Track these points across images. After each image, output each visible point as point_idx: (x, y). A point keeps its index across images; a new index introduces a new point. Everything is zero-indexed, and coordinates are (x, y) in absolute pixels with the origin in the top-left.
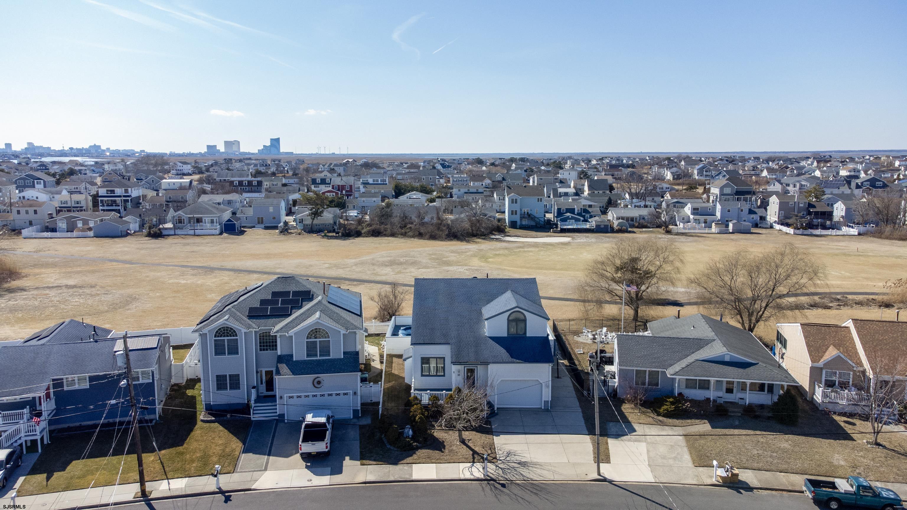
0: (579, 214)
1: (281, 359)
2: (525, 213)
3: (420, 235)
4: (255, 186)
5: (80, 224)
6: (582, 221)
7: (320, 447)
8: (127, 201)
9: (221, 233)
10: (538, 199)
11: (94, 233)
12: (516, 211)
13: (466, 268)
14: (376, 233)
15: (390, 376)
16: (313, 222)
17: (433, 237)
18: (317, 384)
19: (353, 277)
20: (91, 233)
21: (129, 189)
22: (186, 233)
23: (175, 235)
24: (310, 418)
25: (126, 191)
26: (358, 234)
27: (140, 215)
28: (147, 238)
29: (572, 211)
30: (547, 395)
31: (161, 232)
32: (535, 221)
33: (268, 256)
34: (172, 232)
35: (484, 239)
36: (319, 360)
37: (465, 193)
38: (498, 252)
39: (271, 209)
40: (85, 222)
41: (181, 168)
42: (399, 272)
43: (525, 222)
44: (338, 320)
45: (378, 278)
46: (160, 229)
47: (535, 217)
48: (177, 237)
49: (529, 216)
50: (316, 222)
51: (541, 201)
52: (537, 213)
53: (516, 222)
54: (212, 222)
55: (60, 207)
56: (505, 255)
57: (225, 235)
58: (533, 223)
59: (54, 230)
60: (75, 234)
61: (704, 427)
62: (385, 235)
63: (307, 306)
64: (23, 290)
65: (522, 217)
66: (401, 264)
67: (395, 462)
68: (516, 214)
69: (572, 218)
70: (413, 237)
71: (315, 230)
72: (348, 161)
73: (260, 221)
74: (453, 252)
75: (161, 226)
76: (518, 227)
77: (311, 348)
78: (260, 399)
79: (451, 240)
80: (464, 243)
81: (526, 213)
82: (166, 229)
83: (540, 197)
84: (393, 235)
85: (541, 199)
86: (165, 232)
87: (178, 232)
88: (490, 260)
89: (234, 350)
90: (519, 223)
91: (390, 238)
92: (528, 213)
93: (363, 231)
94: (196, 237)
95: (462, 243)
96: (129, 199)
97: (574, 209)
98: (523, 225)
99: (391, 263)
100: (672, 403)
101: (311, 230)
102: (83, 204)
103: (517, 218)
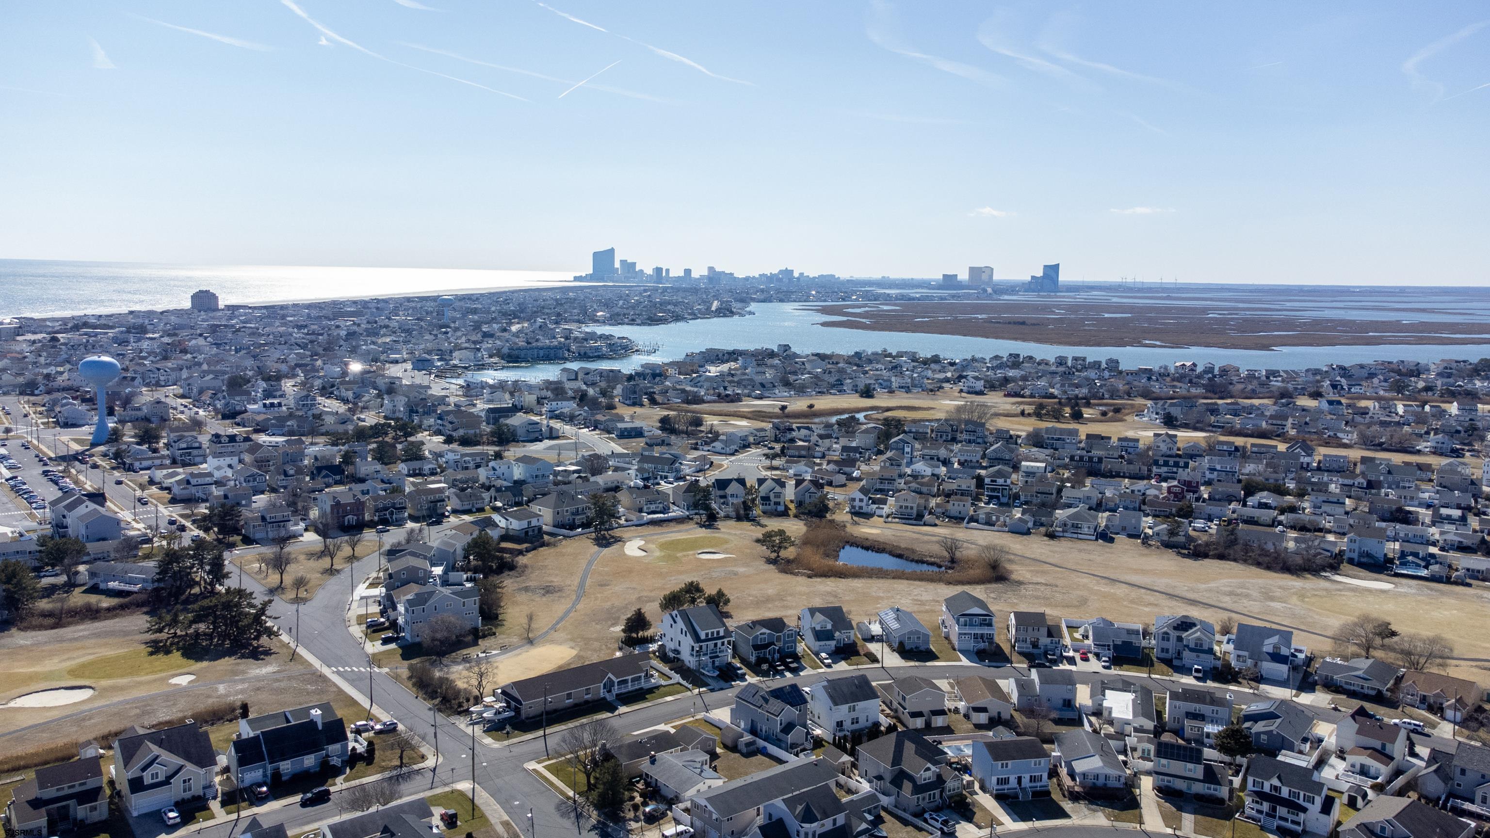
0: (1423, 559)
1: (1185, 646)
2: (1364, 550)
3: (1258, 564)
5: (993, 517)
6: (1423, 566)
7: (1200, 675)
8: (1005, 489)
9: (1097, 539)
10: (1379, 541)
11: (1009, 529)
12: (1354, 549)
13: (1284, 605)
14: (1221, 557)
15: (1224, 660)
16: (1169, 539)
17: (1268, 568)
18: (1198, 656)
19: (1204, 601)
20: (1006, 529)
21: (1008, 480)
22: (1071, 537)
23: (1063, 537)
24: (1196, 666)
26: (1206, 556)
27: (1034, 515)
28: (1045, 538)
29: (1416, 555)
30: (1285, 676)
31: (1054, 534)
32: (1373, 558)
33: (1143, 572)
34: (1061, 534)
35: (1314, 575)
36: (1199, 648)
37: (1324, 502)
38: (1316, 593)
39: (1133, 521)
41: (974, 385)
42: (1235, 602)
43: (1363, 560)
44: (1206, 636)
45: (1221, 605)
46: (1050, 531)
47: (1374, 555)
49: (1368, 555)
50: (1172, 539)
51: (1381, 543)
52: (1376, 553)
53: (1353, 558)
54: (1089, 528)
56: (1321, 597)
57: (1100, 541)
58: (1371, 563)
60: (996, 528)
61: (1344, 697)
62: (1228, 560)
63: (1194, 629)
65: (1361, 555)
66: (1238, 595)
67: (1224, 684)
68: (1354, 552)
69: (1413, 562)
70: (1252, 564)
71: (1171, 546)
72: (1184, 365)
73: (1124, 529)
74: (1280, 587)
77: (1196, 645)
78: (1176, 658)
79: (1283, 573)
80: (1294, 577)
82: (1058, 531)
84: (1235, 560)
85: (1382, 541)
86: (1057, 534)
87: (1066, 534)
88: (1306, 600)
90: (1356, 560)
91: (1232, 563)
92: (1367, 551)
93: (1211, 553)
94: (1080, 542)
95: (1292, 578)
97: (1419, 553)
98: (1360, 562)
99: (1231, 594)
101: (1167, 545)
103: (1355, 556)
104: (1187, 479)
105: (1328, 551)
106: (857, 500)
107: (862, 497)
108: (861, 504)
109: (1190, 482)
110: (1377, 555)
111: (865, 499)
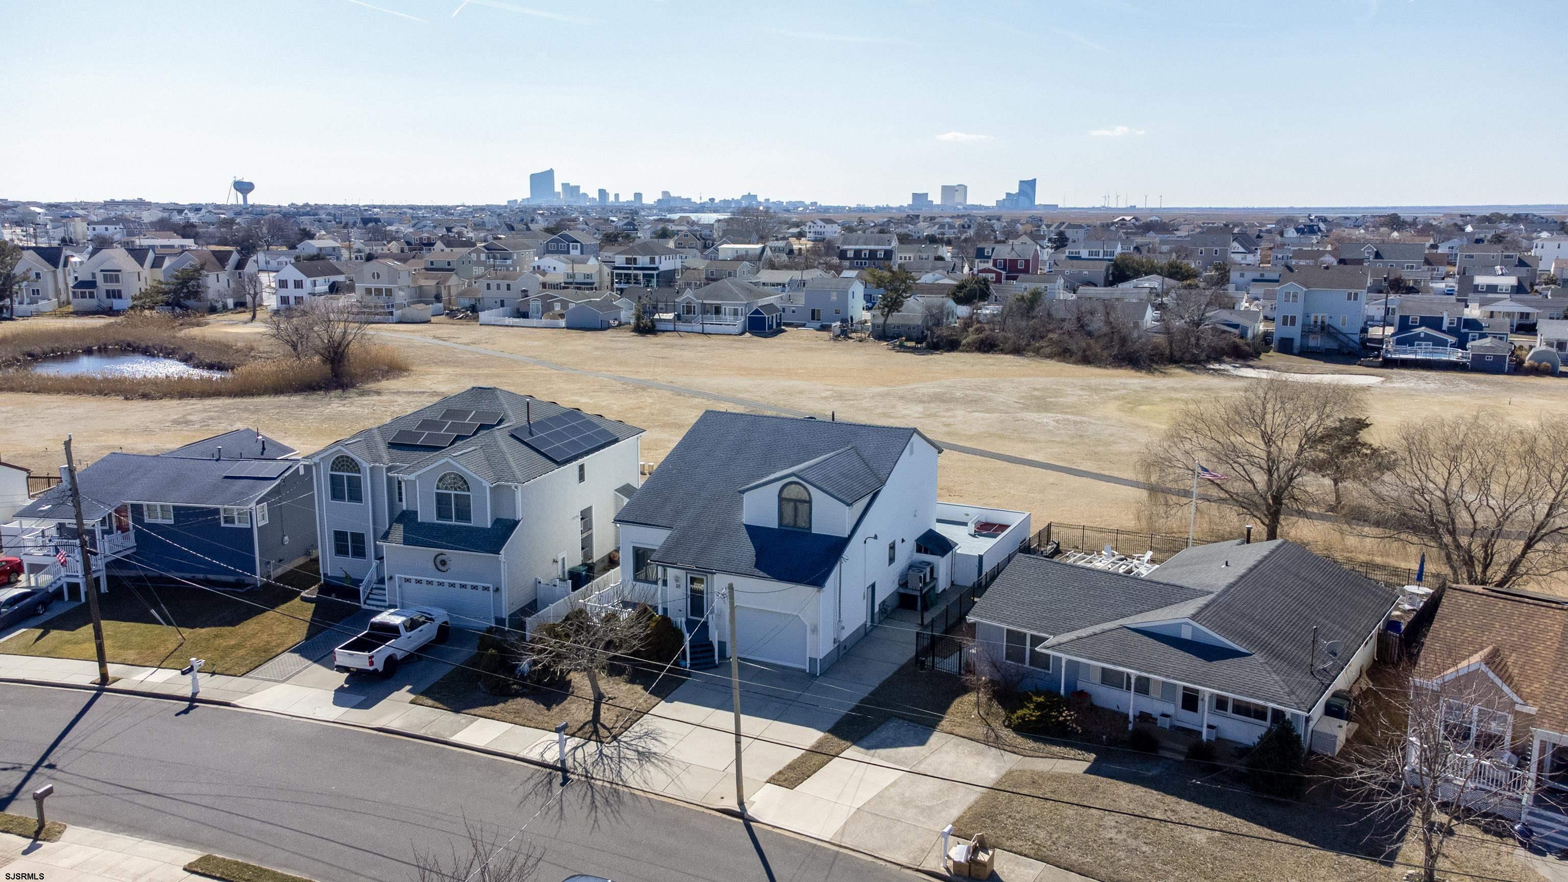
0: (1451, 331)
1: (403, 517)
2: (1316, 322)
4: (881, 259)
5: (557, 308)
6: (1452, 346)
8: (652, 276)
9: (742, 333)
10: (1350, 294)
11: (567, 321)
12: (1293, 319)
14: (987, 347)
16: (885, 320)
18: (441, 564)
20: (562, 323)
21: (657, 258)
22: (690, 329)
23: (675, 331)
25: (652, 261)
26: (956, 345)
27: (640, 298)
28: (633, 334)
29: (1435, 323)
30: (814, 646)
31: (654, 326)
32: (1337, 339)
34: (671, 327)
35: (1190, 369)
36: (455, 526)
39: (834, 297)
40: (564, 304)
41: (822, 230)
43: (1315, 342)
46: (652, 321)
47: (1339, 332)
48: (676, 333)
49: (1325, 329)
50: (890, 320)
51: (1356, 299)
52: (1344, 324)
53: (1292, 340)
54: (735, 313)
55: (565, 283)
57: (747, 335)
58: (1333, 345)
59: (525, 315)
60: (544, 321)
62: (1002, 351)
63: (480, 441)
64: (378, 393)
65: (1307, 331)
68: (1293, 322)
69: (1428, 338)
70: (1052, 358)
71: (891, 335)
73: (816, 316)
75: (656, 316)
76: (1296, 351)
77: (443, 505)
79: (1120, 367)
81: (1319, 323)
82: (665, 320)
83: (1353, 291)
85: (1356, 295)
86: (659, 326)
87: (680, 326)
89: (355, 495)
90: (1297, 343)
92: (1323, 322)
93: (964, 342)
94: (705, 337)
95: (1139, 374)
96: (655, 272)
97: (1442, 318)
98: (1308, 347)
100: (1039, 706)
102: (595, 279)
103: (1294, 332)
104: (1008, 257)
105: (1236, 326)
106: (291, 284)
107: (300, 276)
108: (299, 292)
109: (1014, 262)
110: (1345, 329)
111: (307, 282)
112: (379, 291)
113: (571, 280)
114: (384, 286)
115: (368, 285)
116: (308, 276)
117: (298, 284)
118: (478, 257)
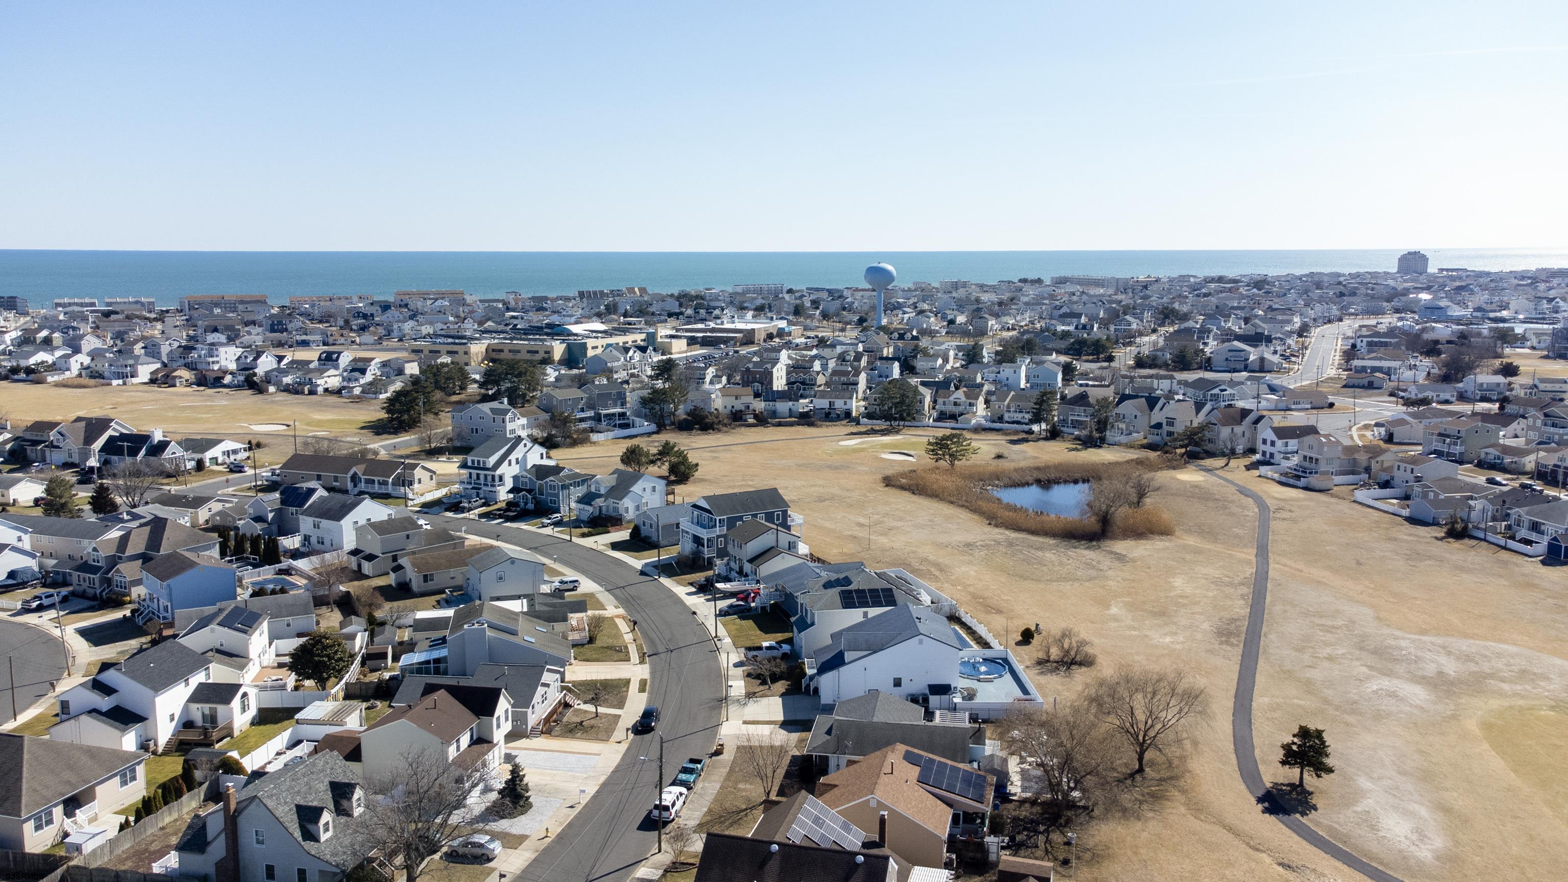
9: (1534, 556)
11: (1410, 511)
20: (1407, 512)
22: (1496, 541)
23: (1485, 540)
106: (1269, 443)
107: (1275, 438)
111: (1279, 443)
112: (1311, 458)
113: (1559, 463)
114: (1314, 456)
115: (1305, 453)
116: (1280, 438)
117: (1273, 444)
118: (1534, 422)
